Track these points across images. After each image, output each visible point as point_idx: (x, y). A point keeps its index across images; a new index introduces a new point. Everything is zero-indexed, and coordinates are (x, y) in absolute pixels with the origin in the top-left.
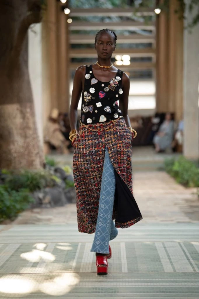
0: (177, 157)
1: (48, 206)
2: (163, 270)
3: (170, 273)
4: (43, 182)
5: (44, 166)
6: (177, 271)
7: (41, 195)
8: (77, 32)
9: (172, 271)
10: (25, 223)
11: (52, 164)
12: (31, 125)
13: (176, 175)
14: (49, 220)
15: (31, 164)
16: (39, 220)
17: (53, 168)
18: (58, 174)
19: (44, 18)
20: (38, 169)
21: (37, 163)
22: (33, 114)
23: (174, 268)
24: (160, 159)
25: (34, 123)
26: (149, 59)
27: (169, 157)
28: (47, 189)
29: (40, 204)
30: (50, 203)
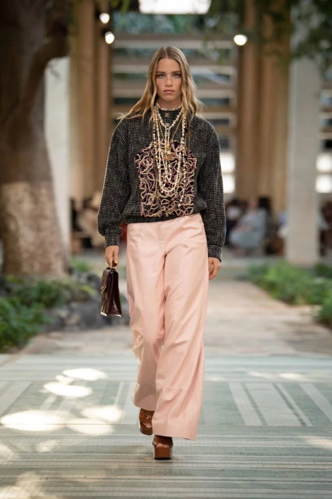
1: (76, 328)
2: (243, 422)
3: (255, 427)
4: (67, 294)
5: (70, 271)
6: (270, 424)
7: (63, 313)
9: (258, 423)
10: (37, 352)
11: (83, 269)
12: (48, 212)
13: (271, 288)
14: (77, 349)
15: (47, 268)
16: (59, 349)
17: (85, 276)
18: (93, 284)
19: (73, 50)
20: (58, 275)
21: (58, 266)
22: (52, 197)
23: (263, 420)
24: (242, 264)
25: (54, 211)
26: (225, 122)
27: (259, 262)
28: (74, 305)
29: (61, 325)
30: (78, 324)
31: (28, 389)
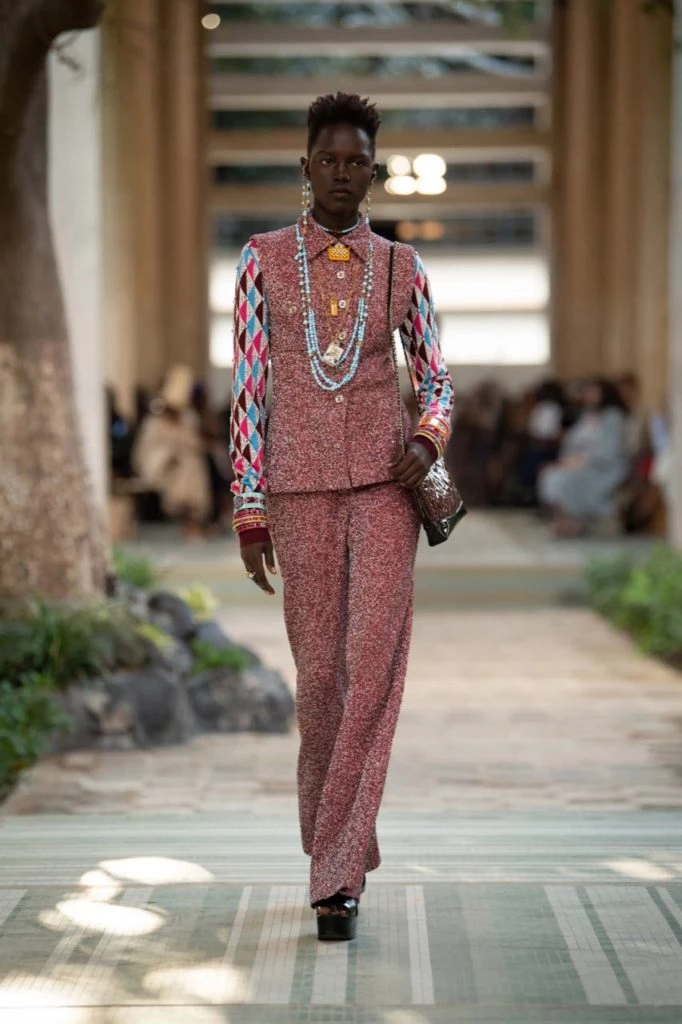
0: (640, 553)
1: (126, 741)
2: (582, 994)
3: (610, 1008)
4: (104, 649)
5: (110, 586)
6: (644, 1001)
7: (96, 700)
8: (243, 65)
9: (618, 997)
10: (35, 808)
11: (141, 579)
12: (58, 427)
13: (637, 624)
14: (128, 797)
15: (58, 577)
16: (87, 798)
17: (143, 596)
18: (164, 620)
19: (109, 12)
20: (86, 598)
21: (83, 574)
22: (66, 385)
23: (627, 987)
24: (569, 559)
25: (72, 420)
26: (523, 170)
27: (609, 553)
28: (120, 678)
29: (90, 734)
30: (131, 730)
31: (17, 909)
